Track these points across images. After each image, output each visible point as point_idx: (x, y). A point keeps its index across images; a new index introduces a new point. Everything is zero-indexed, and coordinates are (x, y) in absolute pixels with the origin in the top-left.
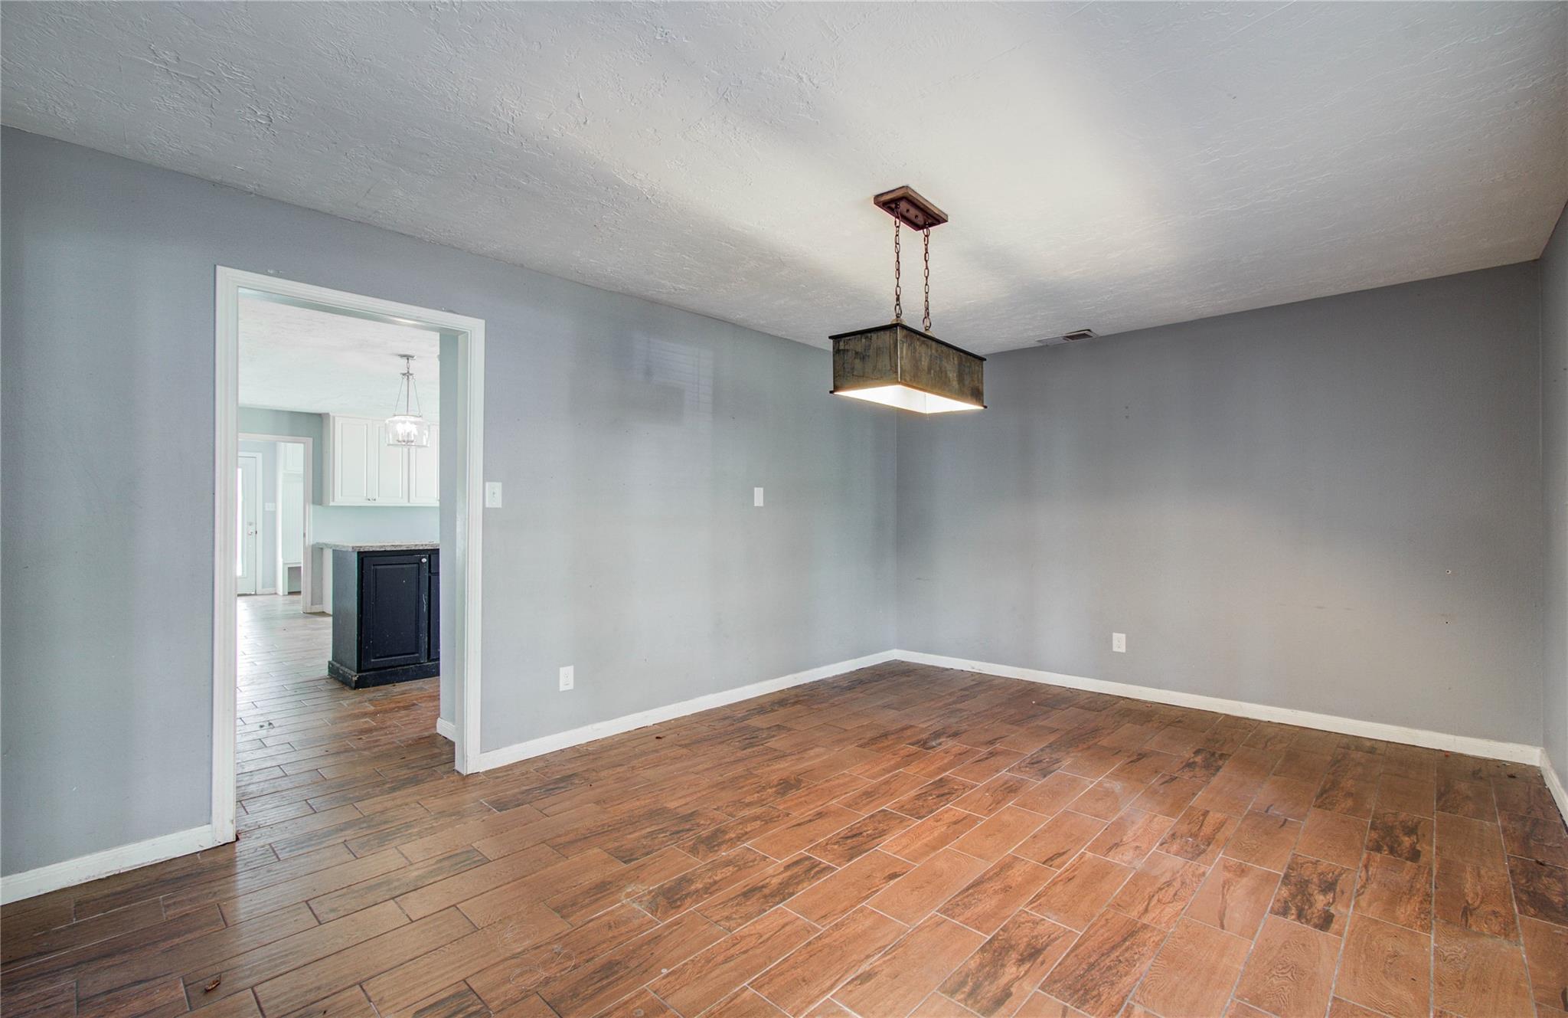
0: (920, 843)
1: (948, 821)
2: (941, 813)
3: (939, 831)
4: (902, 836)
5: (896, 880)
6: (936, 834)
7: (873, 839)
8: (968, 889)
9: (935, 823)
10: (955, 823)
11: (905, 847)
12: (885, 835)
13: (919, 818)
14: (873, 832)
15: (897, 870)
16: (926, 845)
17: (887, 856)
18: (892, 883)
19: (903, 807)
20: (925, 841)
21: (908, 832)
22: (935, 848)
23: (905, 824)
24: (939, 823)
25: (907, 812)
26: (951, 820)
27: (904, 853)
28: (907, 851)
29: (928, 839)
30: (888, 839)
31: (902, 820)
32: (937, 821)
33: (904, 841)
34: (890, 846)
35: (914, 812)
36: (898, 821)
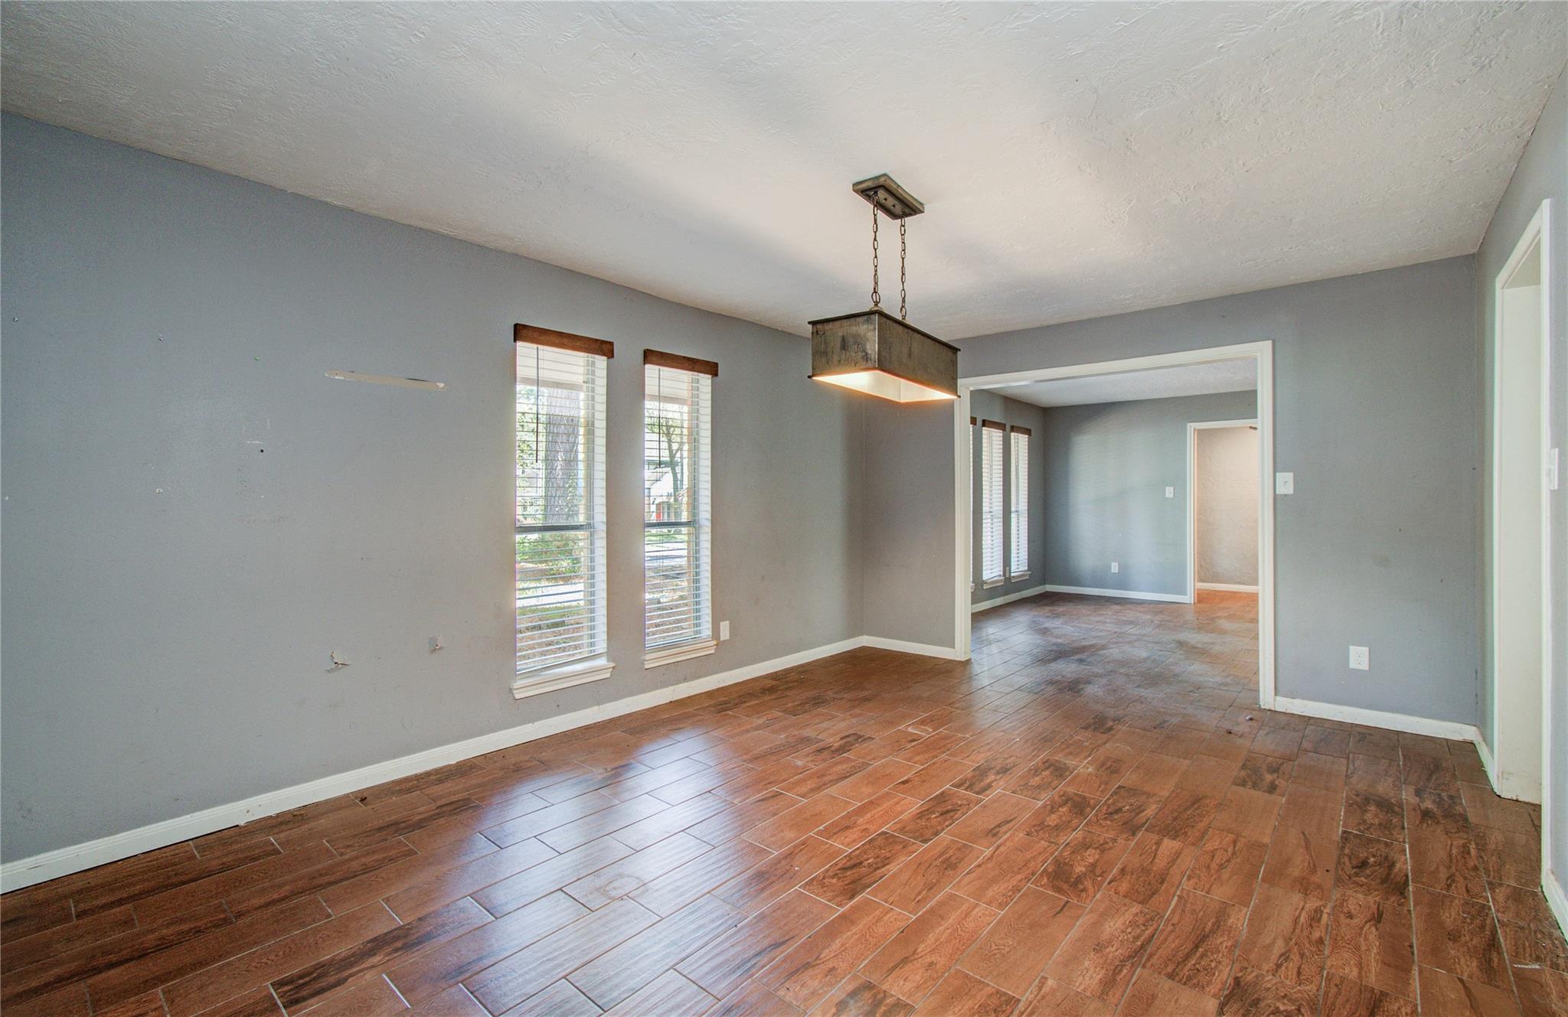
0: (884, 807)
1: (855, 829)
2: (860, 838)
3: (866, 818)
4: (902, 812)
5: (903, 779)
6: (868, 816)
7: (927, 810)
8: (849, 776)
9: (868, 827)
10: (848, 828)
11: (897, 803)
12: (918, 814)
13: (884, 833)
14: (930, 816)
15: (902, 786)
16: (878, 805)
17: (912, 795)
18: (905, 778)
19: (904, 847)
20: (879, 809)
21: (896, 817)
22: (871, 803)
23: (898, 826)
24: (864, 827)
25: (898, 840)
26: (851, 831)
27: (898, 798)
28: (896, 800)
29: (876, 811)
30: (914, 809)
31: (902, 830)
32: (866, 829)
33: (899, 808)
34: (911, 805)
35: (891, 840)
36: (907, 828)
